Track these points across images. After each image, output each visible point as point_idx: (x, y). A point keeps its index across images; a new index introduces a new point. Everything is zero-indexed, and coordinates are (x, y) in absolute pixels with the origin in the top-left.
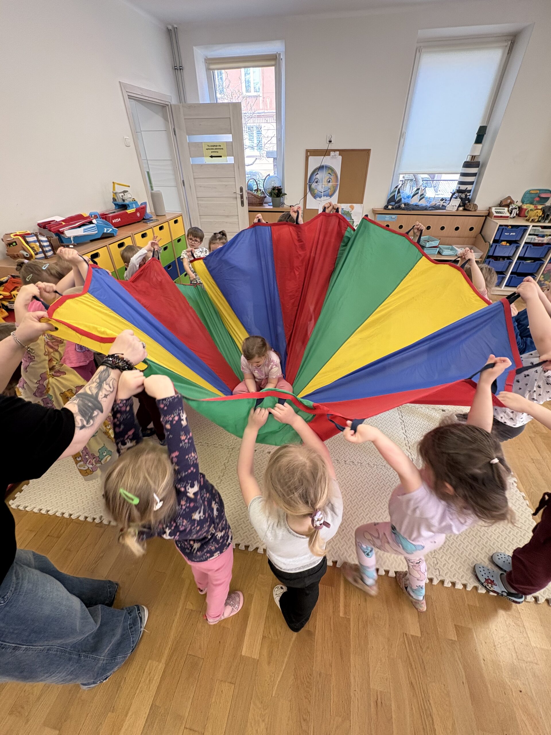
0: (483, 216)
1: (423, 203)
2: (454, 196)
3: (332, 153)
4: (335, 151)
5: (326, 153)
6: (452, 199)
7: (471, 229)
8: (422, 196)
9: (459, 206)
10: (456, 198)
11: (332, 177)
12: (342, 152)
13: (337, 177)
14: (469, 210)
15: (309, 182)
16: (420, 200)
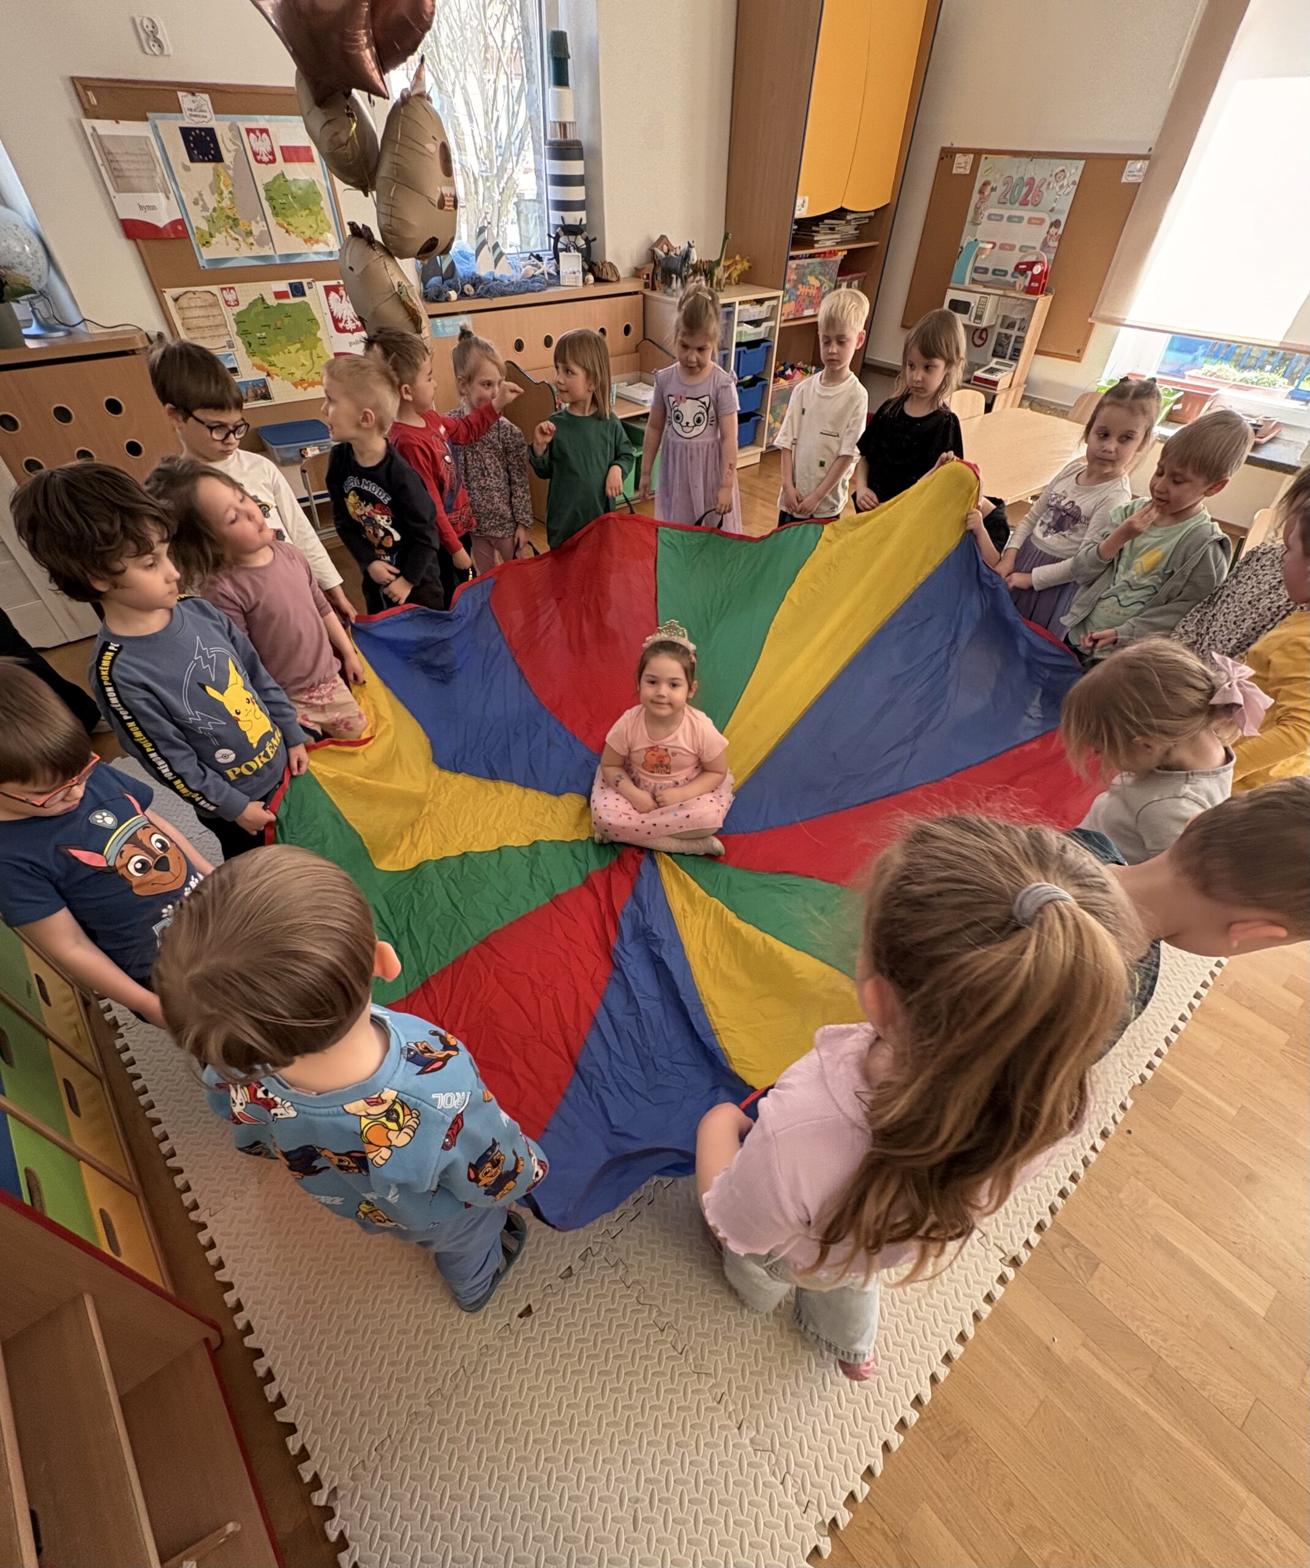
0: (636, 293)
1: (504, 271)
2: (560, 246)
3: (185, 100)
4: (191, 88)
6: (561, 255)
7: (627, 330)
8: (497, 252)
9: (585, 272)
10: (567, 250)
12: (219, 96)
14: (607, 281)
16: (496, 262)
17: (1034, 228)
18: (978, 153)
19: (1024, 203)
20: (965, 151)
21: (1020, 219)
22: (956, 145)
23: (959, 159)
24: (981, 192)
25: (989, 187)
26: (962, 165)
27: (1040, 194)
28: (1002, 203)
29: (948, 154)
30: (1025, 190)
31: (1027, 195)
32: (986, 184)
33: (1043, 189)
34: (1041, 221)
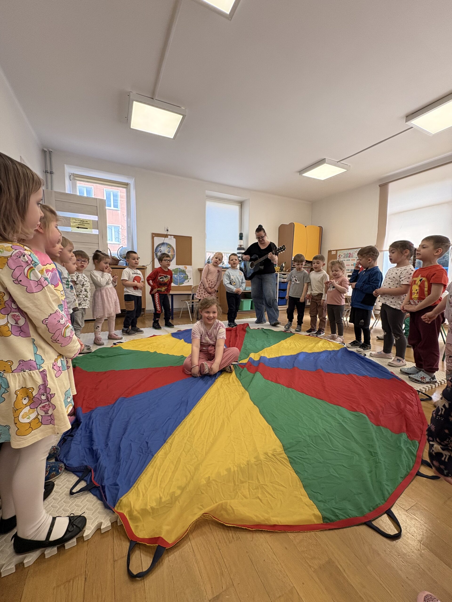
3: (169, 237)
4: (171, 235)
5: (166, 236)
11: (170, 250)
12: (175, 236)
13: (174, 250)
15: (155, 252)
17: (354, 261)
18: (337, 250)
19: (349, 257)
20: (334, 251)
21: (350, 260)
22: (331, 250)
23: (333, 252)
24: (339, 256)
25: (340, 256)
26: (333, 253)
27: (352, 255)
28: (344, 257)
29: (330, 252)
30: (349, 255)
31: (350, 256)
32: (340, 255)
33: (353, 254)
34: (355, 260)
